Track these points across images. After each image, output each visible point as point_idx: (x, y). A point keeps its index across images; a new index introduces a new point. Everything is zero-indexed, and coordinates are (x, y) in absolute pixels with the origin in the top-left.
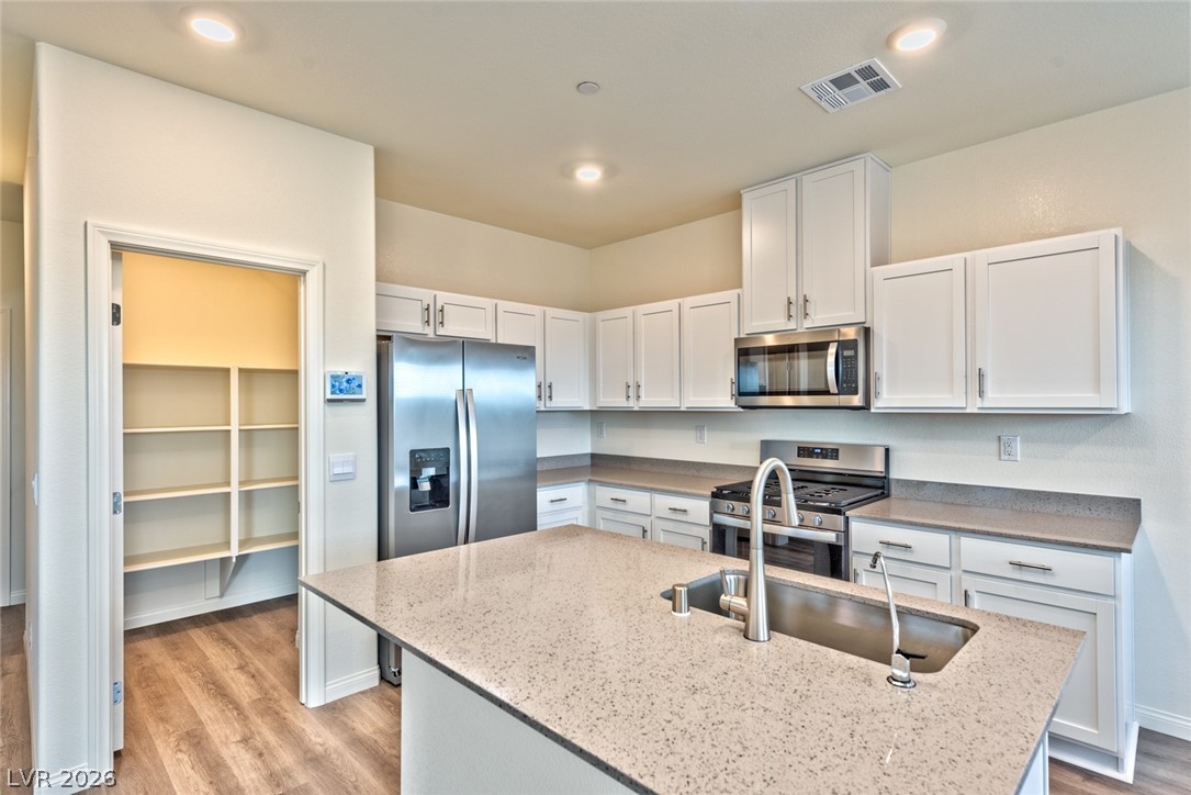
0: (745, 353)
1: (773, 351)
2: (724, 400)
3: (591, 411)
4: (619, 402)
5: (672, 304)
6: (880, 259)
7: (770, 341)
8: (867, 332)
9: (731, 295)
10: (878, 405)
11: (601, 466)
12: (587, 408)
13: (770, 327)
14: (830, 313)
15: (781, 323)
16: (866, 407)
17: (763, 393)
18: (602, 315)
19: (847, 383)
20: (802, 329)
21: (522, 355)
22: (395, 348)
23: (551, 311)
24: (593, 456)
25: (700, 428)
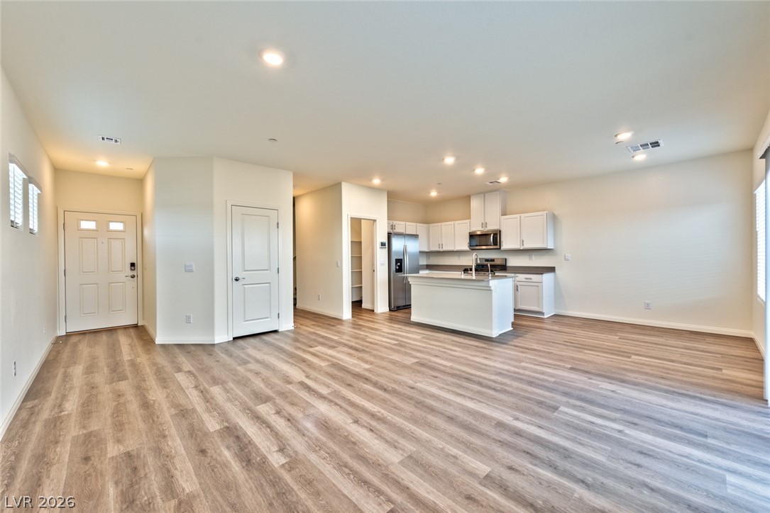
0: (472, 236)
1: (480, 235)
2: (466, 247)
3: (427, 252)
4: (437, 249)
5: (452, 223)
6: (504, 214)
7: (479, 233)
8: (500, 231)
9: (468, 221)
10: (502, 248)
11: (429, 267)
12: (427, 251)
13: (478, 230)
14: (492, 227)
15: (481, 229)
16: (500, 248)
17: (477, 246)
18: (431, 225)
19: (495, 243)
20: (485, 230)
21: (415, 236)
22: (392, 236)
23: (418, 224)
24: (427, 265)
25: (459, 256)
